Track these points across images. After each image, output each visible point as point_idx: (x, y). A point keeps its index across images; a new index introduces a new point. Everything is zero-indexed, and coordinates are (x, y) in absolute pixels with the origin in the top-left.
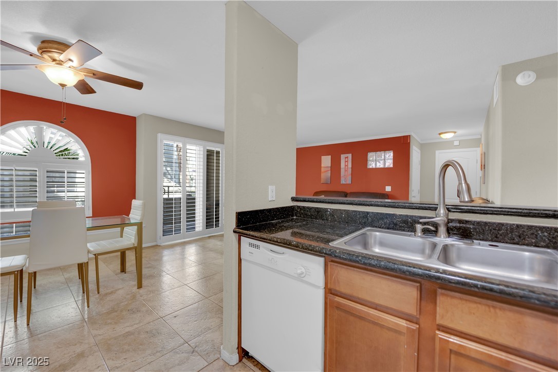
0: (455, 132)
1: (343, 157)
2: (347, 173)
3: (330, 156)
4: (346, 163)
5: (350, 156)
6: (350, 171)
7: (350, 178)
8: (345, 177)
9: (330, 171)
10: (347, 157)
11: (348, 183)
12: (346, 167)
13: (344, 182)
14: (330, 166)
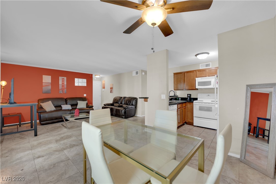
0: (100, 75)
1: (60, 78)
2: (64, 87)
3: (51, 76)
4: (63, 82)
5: (65, 78)
6: (65, 86)
7: (65, 90)
8: (63, 90)
9: (50, 86)
10: (64, 79)
11: (64, 93)
12: (63, 84)
13: (61, 92)
14: (51, 82)
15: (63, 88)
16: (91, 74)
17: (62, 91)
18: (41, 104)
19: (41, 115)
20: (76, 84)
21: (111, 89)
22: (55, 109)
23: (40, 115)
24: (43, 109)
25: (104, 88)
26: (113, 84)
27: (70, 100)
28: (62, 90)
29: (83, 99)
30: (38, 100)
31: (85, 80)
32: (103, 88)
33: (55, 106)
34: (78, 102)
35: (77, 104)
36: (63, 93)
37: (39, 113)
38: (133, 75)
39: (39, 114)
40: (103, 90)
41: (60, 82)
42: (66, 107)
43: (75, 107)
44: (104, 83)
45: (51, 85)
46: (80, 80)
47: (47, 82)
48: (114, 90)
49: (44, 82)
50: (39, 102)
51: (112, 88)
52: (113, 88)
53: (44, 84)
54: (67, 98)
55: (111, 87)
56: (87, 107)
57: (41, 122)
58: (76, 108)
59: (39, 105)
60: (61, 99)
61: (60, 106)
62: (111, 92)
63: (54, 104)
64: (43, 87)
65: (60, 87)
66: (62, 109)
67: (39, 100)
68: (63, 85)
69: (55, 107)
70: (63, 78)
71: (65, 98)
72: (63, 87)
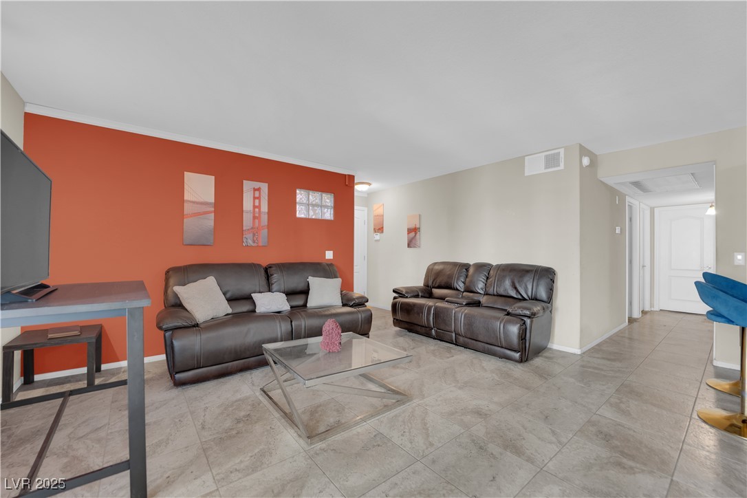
0: (370, 184)
1: (248, 185)
2: (259, 222)
3: (213, 178)
4: (257, 204)
5: (264, 187)
6: (265, 219)
7: (265, 232)
8: (255, 231)
9: (212, 215)
10: (259, 189)
11: (261, 244)
12: (257, 210)
13: (250, 242)
14: (213, 201)
15: (257, 224)
16: (349, 175)
17: (252, 235)
18: (177, 289)
19: (176, 344)
20: (301, 213)
21: (413, 234)
22: (230, 311)
23: (172, 343)
24: (186, 310)
25: (380, 229)
26: (420, 215)
27: (281, 271)
28: (254, 235)
29: (326, 271)
30: (167, 272)
31: (328, 199)
32: (375, 232)
33: (228, 295)
34: (311, 280)
35: (306, 288)
36: (255, 245)
37: (166, 330)
38: (527, 174)
39: (168, 334)
40: (378, 236)
41: (248, 204)
42: (270, 302)
43: (301, 302)
44: (380, 211)
45: (215, 212)
46: (314, 197)
47: (201, 200)
48: (424, 237)
49: (188, 201)
50: (172, 281)
51: (414, 231)
52: (422, 230)
53: (188, 209)
54: (270, 266)
55: (412, 226)
56: (344, 305)
57: (177, 373)
58: (305, 305)
59: (169, 291)
60: (251, 267)
61: (249, 298)
62: (410, 244)
63: (224, 290)
64: (185, 220)
65: (247, 221)
66: (258, 310)
67: (171, 272)
68: (257, 215)
69: (229, 300)
70: (257, 185)
71: (265, 263)
72: (257, 221)
